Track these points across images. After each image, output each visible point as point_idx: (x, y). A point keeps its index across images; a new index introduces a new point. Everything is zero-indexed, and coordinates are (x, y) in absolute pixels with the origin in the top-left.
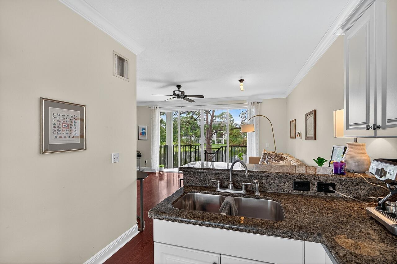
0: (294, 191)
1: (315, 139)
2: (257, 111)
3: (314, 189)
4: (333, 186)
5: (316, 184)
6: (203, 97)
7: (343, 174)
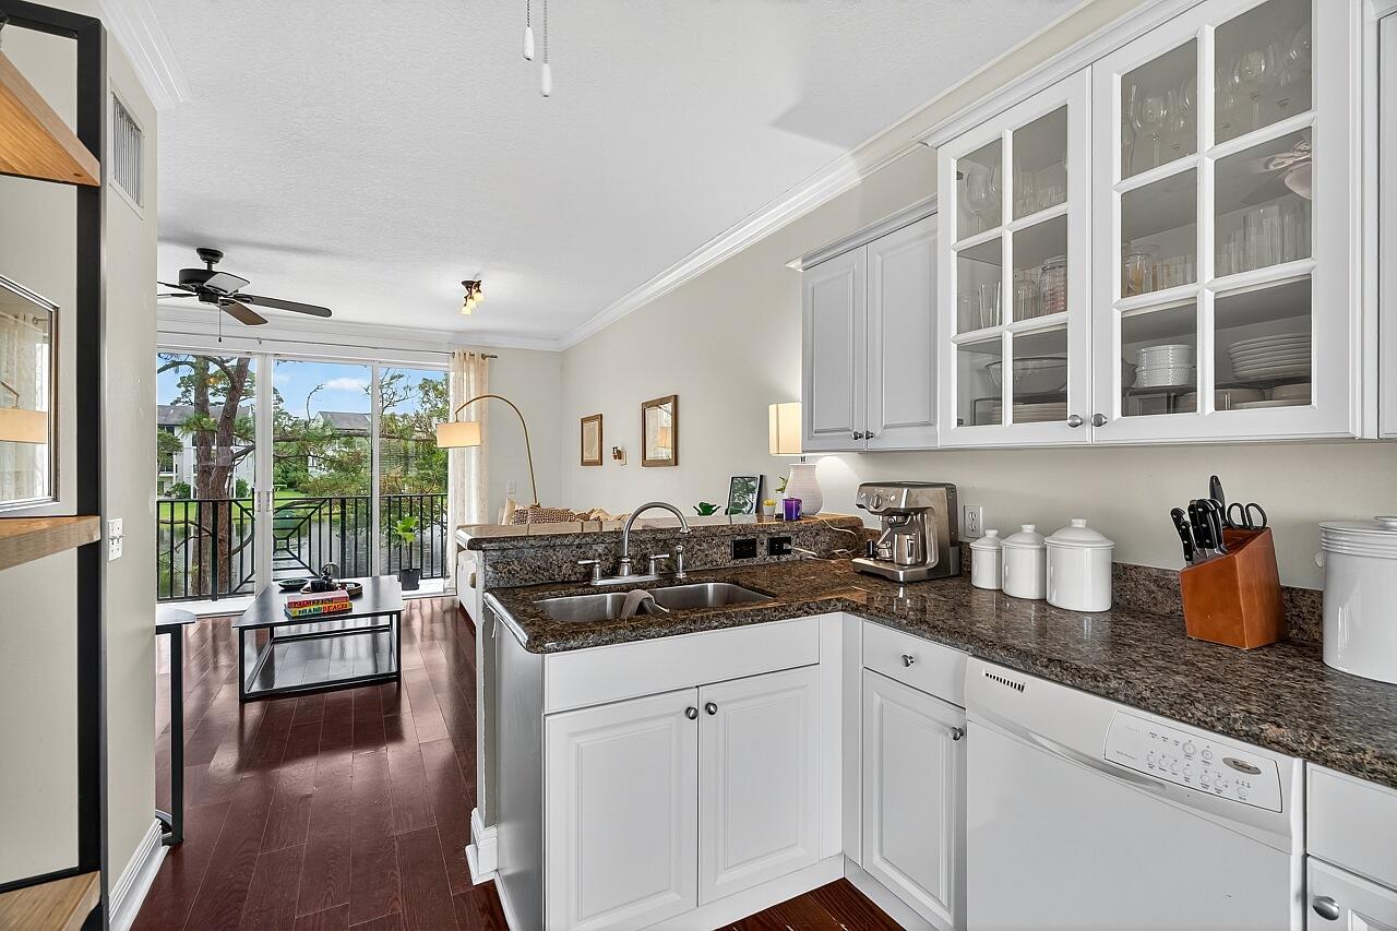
0: (732, 562)
1: (676, 464)
2: (480, 382)
3: (762, 550)
4: (788, 540)
5: (765, 542)
6: (327, 313)
7: (798, 518)
